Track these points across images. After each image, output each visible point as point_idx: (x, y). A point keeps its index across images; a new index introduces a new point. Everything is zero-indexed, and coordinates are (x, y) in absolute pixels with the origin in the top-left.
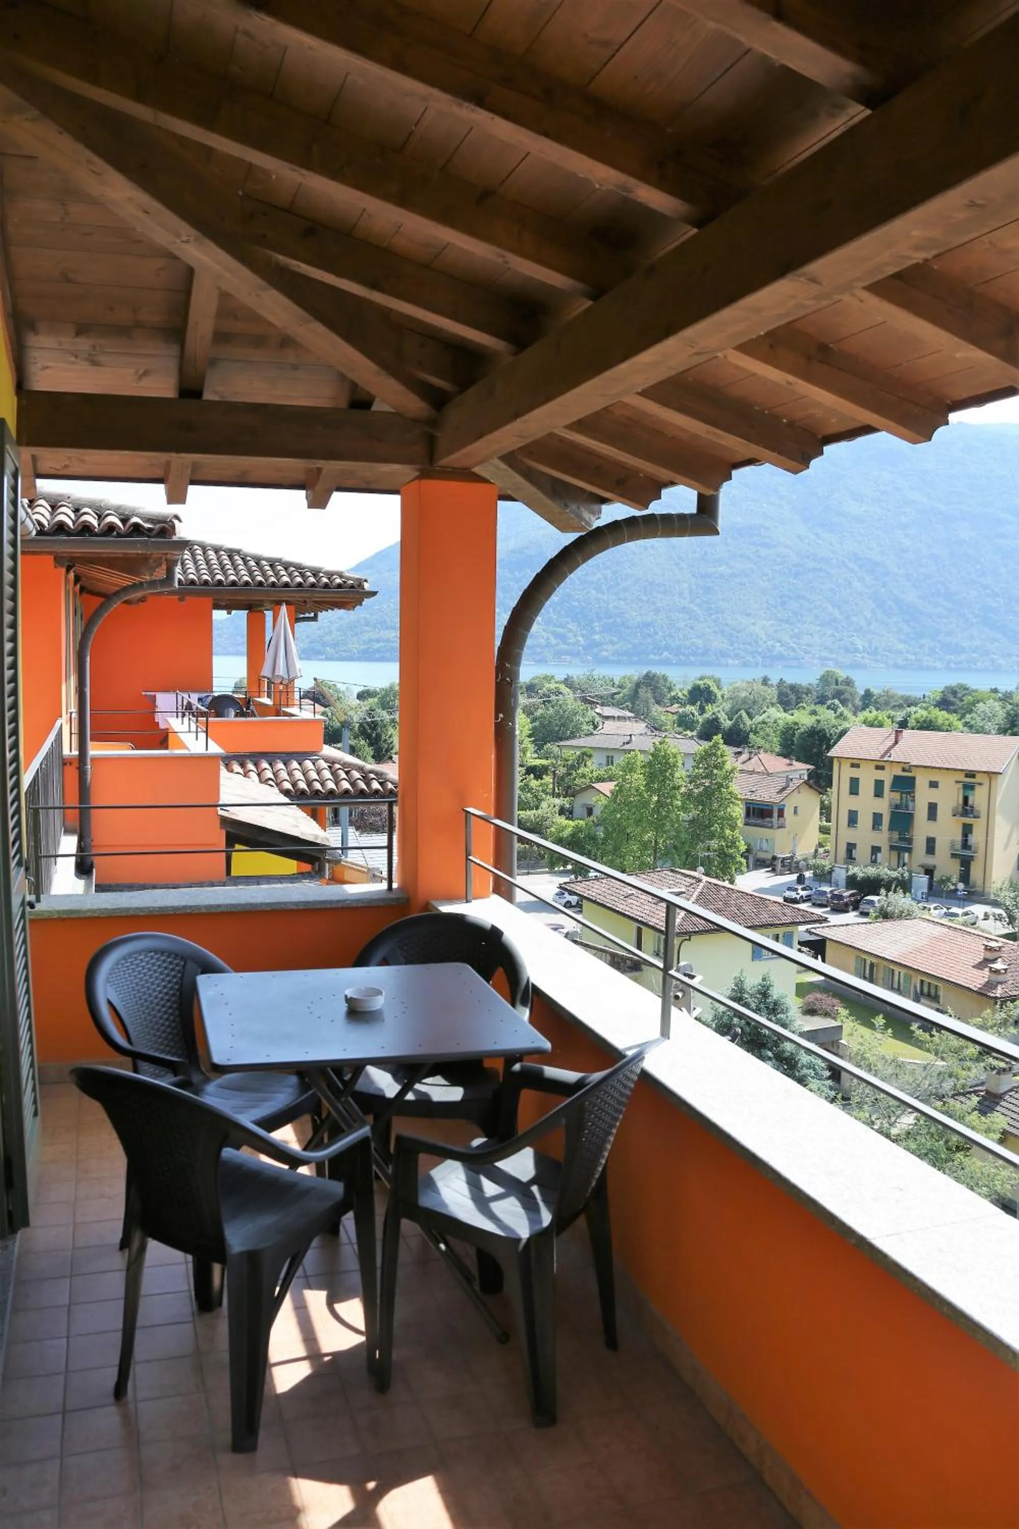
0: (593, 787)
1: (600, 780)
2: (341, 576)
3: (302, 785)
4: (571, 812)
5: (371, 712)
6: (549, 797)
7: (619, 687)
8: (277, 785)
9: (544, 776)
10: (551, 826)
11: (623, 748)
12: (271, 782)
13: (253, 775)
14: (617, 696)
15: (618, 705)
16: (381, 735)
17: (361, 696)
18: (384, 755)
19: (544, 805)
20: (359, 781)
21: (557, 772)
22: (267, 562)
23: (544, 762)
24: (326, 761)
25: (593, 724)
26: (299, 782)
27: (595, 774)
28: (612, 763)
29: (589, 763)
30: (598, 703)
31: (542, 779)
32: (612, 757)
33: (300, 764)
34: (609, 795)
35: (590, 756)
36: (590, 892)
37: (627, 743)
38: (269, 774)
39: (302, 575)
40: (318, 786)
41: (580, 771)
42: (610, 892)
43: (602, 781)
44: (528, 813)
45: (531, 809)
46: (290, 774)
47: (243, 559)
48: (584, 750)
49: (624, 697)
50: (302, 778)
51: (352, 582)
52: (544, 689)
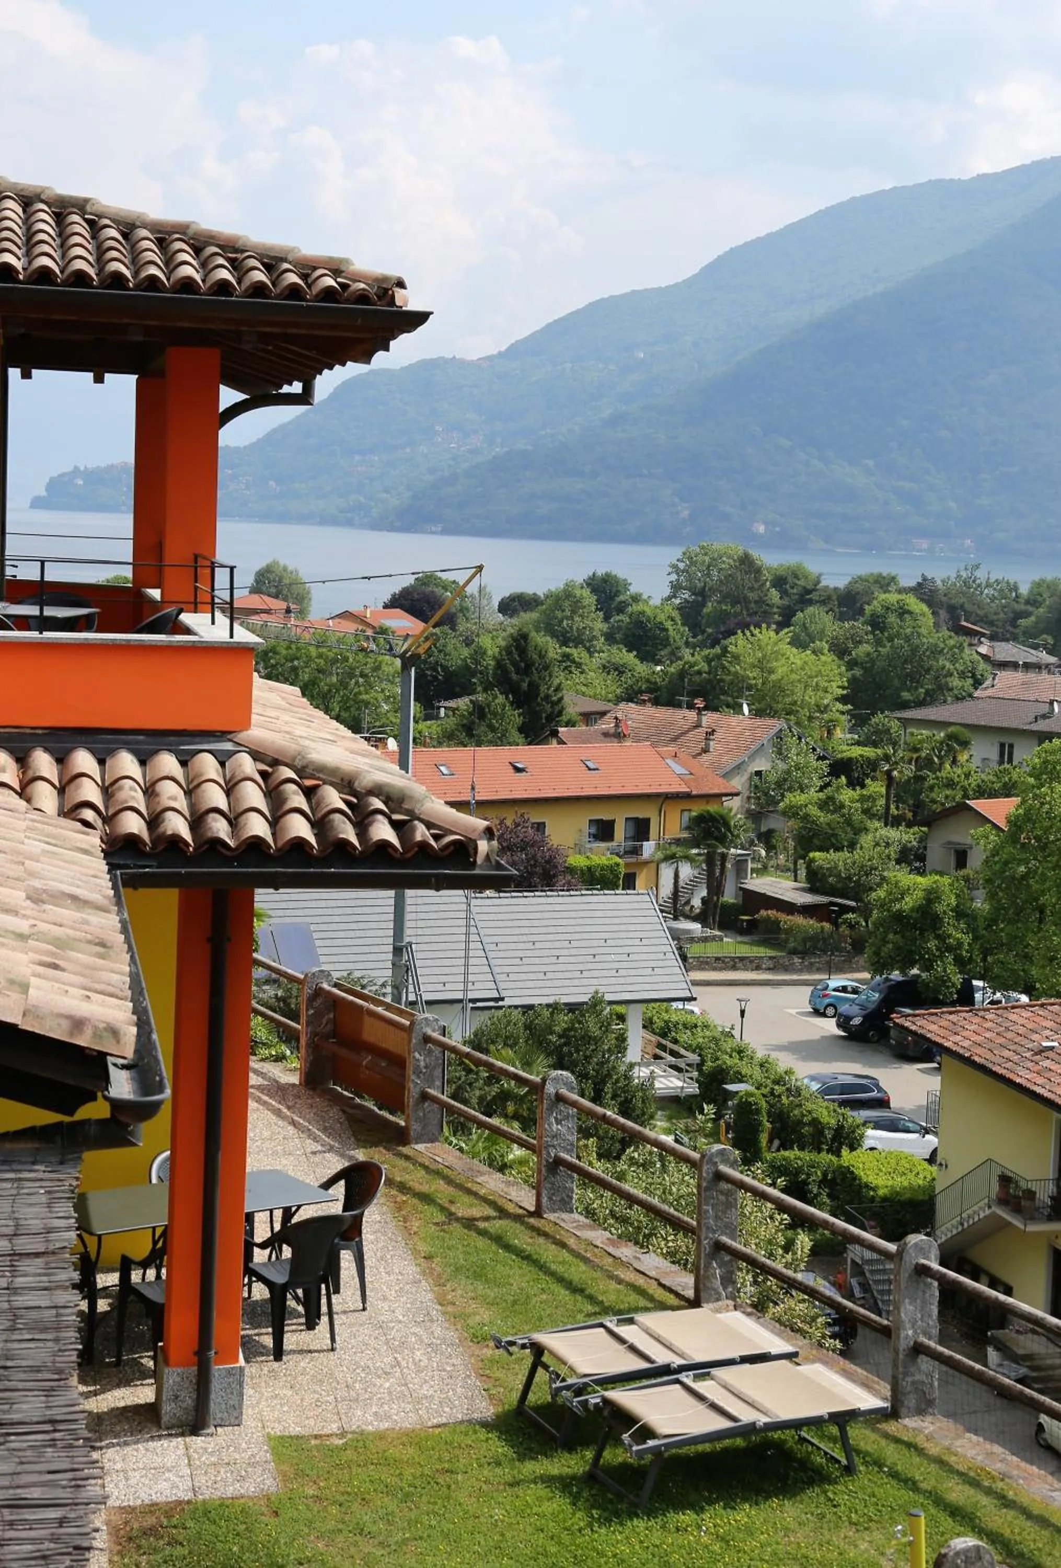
0: (970, 808)
1: (983, 792)
2: (336, 272)
3: (178, 825)
4: (922, 858)
5: (520, 642)
6: (877, 824)
7: (1028, 602)
8: (108, 820)
9: (868, 781)
10: (879, 885)
11: (1034, 727)
12: (89, 815)
13: (46, 796)
14: (1023, 622)
15: (1029, 638)
16: (537, 687)
17: (509, 606)
18: (543, 728)
19: (866, 840)
20: (337, 817)
21: (895, 773)
22: (152, 232)
23: (869, 752)
24: (256, 756)
25: (974, 676)
26: (170, 815)
27: (973, 781)
28: (1010, 761)
29: (963, 757)
30: (983, 635)
31: (863, 786)
32: (1011, 746)
33: (184, 764)
34: (1003, 825)
35: (965, 744)
36: (958, 1038)
37: (1044, 717)
38: (90, 792)
39: (235, 265)
40: (220, 828)
41: (943, 774)
42: (1002, 1040)
43: (990, 796)
44: (832, 855)
45: (838, 849)
46: (150, 791)
47: (91, 223)
48: (951, 729)
49: (1037, 623)
50: (181, 803)
51: (362, 286)
52: (875, 602)
